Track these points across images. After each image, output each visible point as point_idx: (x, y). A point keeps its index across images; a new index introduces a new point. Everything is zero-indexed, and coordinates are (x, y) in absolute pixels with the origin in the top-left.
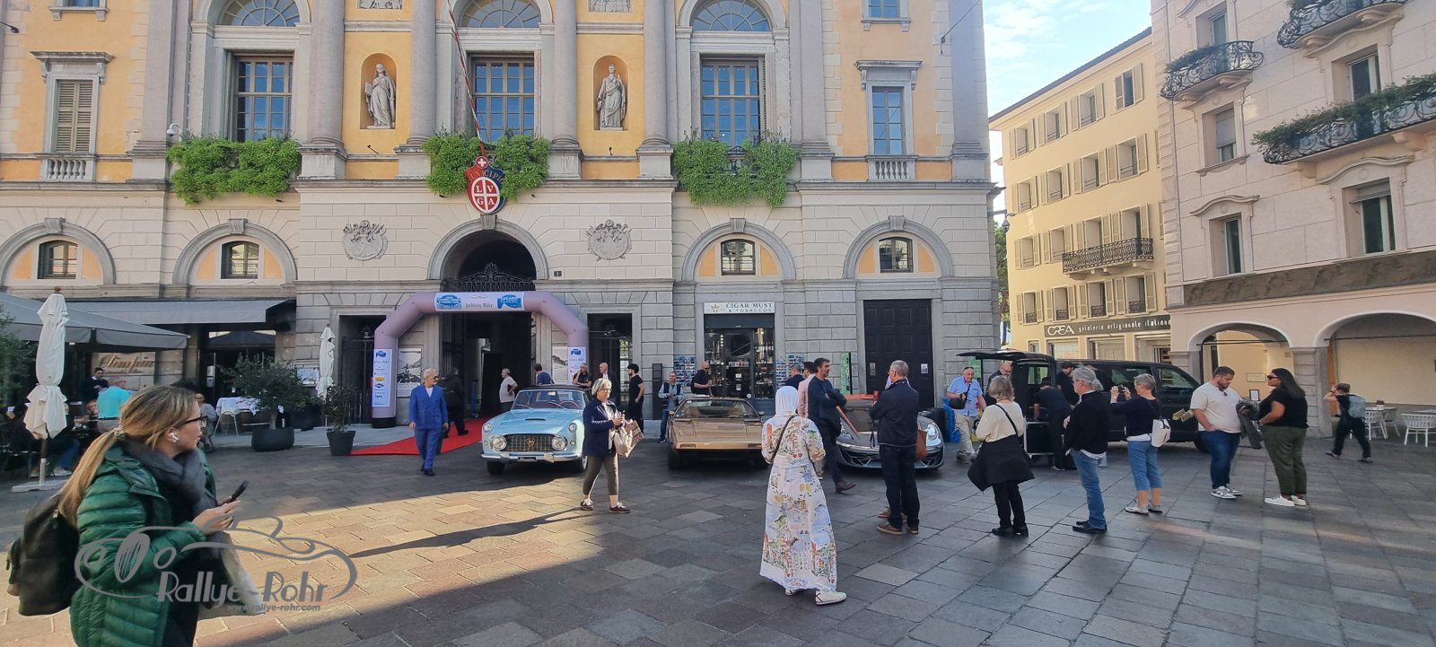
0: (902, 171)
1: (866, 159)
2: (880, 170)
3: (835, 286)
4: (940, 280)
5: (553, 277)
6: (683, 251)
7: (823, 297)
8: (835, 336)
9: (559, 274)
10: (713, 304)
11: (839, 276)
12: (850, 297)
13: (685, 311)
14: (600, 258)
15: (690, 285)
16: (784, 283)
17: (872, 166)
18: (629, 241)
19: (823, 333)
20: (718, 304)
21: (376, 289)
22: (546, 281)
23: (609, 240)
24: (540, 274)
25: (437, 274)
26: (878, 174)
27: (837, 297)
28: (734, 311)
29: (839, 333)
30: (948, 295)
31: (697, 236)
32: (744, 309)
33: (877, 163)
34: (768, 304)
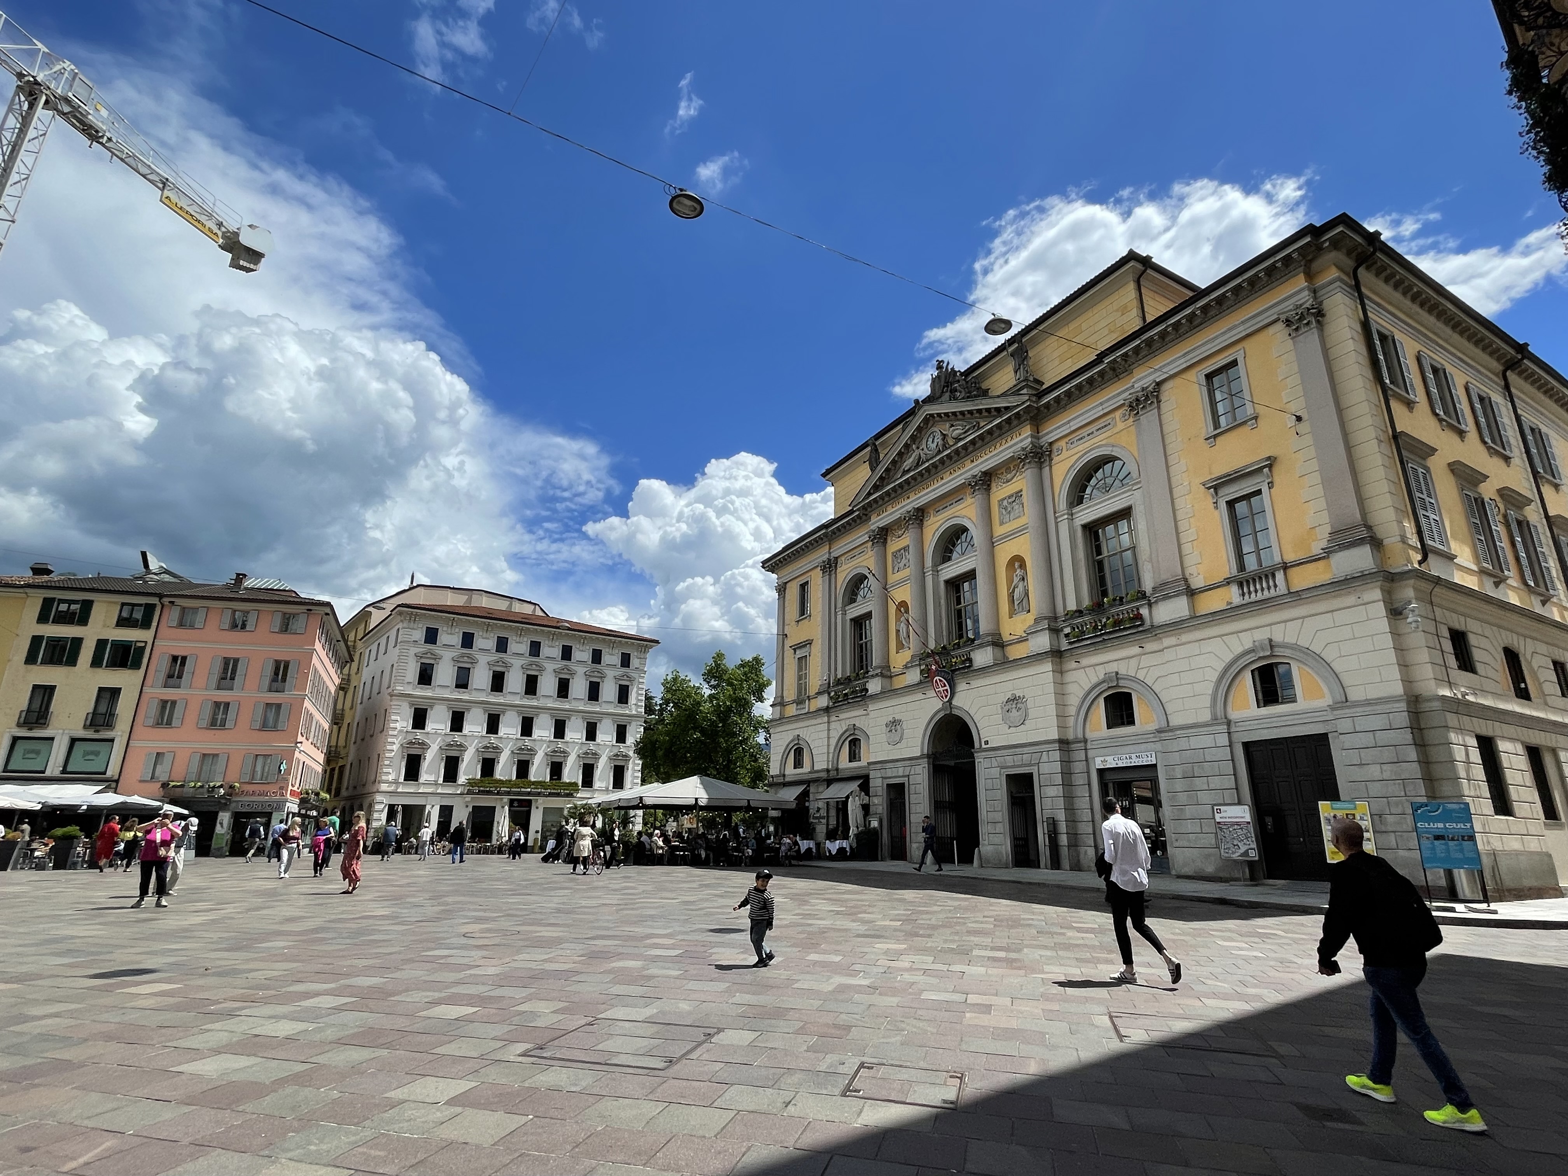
0: (1271, 583)
1: (1228, 582)
2: (1245, 590)
3: (1206, 729)
4: (1332, 708)
5: (984, 746)
6: (1072, 711)
7: (1195, 743)
8: (1212, 786)
9: (987, 743)
10: (1102, 759)
11: (1206, 716)
12: (1223, 740)
13: (1078, 767)
14: (1010, 727)
15: (1080, 742)
16: (1159, 731)
17: (1234, 589)
18: (1026, 709)
19: (1199, 783)
20: (1107, 758)
21: (899, 764)
22: (982, 750)
23: (1014, 710)
24: (977, 745)
25: (926, 752)
26: (1243, 595)
27: (1207, 741)
28: (1120, 765)
29: (1216, 782)
30: (1345, 725)
31: (1081, 694)
32: (1129, 761)
33: (1241, 585)
34: (1148, 754)
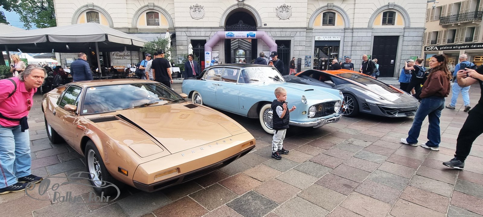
3: (365, 30)
4: (404, 29)
5: (263, 26)
6: (309, 16)
7: (360, 34)
8: (362, 49)
9: (266, 25)
11: (366, 26)
12: (370, 34)
13: (309, 39)
14: (280, 19)
15: (311, 29)
16: (345, 29)
18: (291, 12)
19: (357, 48)
20: (320, 37)
21: (202, 30)
22: (261, 28)
23: (284, 12)
24: (259, 25)
25: (223, 25)
28: (326, 39)
30: (406, 34)
31: (315, 10)
32: (330, 38)
34: (338, 37)
